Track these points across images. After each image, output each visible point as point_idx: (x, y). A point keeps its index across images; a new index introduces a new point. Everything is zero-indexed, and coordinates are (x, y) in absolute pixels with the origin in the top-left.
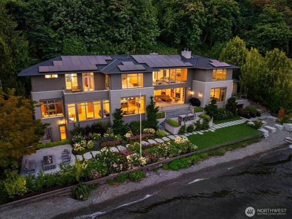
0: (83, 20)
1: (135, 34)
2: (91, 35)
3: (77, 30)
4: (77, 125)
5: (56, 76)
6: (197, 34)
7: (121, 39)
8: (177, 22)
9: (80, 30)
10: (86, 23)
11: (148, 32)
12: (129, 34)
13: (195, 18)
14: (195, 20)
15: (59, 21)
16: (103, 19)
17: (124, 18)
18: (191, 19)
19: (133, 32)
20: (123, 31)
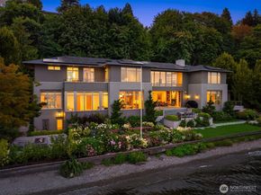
0: (88, 38)
1: (132, 53)
2: (94, 52)
5: (58, 68)
8: (168, 48)
10: (90, 41)
11: (143, 52)
12: (127, 52)
13: (185, 43)
15: (67, 38)
16: (105, 39)
17: (123, 38)
18: (181, 44)
20: (122, 49)
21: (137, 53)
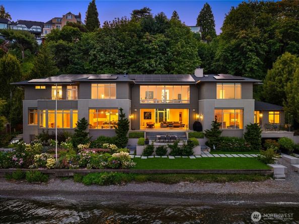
0: (115, 53)
1: (167, 64)
2: (122, 67)
3: (108, 62)
4: (45, 131)
5: (44, 87)
6: (252, 63)
7: (151, 69)
8: (229, 53)
9: (112, 62)
10: (117, 55)
11: (182, 61)
12: (159, 64)
13: (247, 45)
14: (248, 47)
15: (94, 55)
16: (133, 51)
17: (154, 49)
18: (243, 47)
19: (164, 62)
20: (153, 61)
21: (174, 64)
